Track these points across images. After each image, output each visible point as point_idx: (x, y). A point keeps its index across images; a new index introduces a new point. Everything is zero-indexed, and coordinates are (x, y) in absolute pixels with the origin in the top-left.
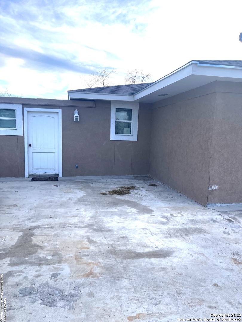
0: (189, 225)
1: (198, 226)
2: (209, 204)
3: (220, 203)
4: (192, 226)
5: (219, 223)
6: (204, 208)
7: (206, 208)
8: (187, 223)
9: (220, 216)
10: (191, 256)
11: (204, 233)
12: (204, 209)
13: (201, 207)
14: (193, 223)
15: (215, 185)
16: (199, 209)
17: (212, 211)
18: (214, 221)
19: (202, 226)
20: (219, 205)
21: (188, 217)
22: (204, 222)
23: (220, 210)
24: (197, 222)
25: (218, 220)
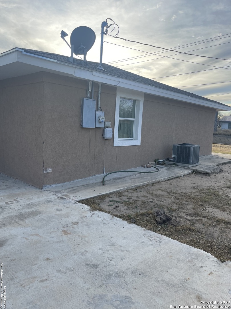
0: (25, 210)
1: (34, 209)
2: (44, 186)
3: (55, 184)
4: (28, 210)
5: (53, 202)
6: (41, 190)
7: (42, 191)
8: (22, 209)
9: (55, 196)
10: (25, 240)
11: (40, 214)
12: (40, 192)
13: (38, 190)
14: (29, 207)
15: (49, 168)
16: (35, 193)
17: (48, 192)
18: (49, 201)
19: (38, 208)
20: (54, 186)
21: (24, 202)
22: (40, 204)
23: (55, 190)
24: (33, 205)
25: (52, 200)
